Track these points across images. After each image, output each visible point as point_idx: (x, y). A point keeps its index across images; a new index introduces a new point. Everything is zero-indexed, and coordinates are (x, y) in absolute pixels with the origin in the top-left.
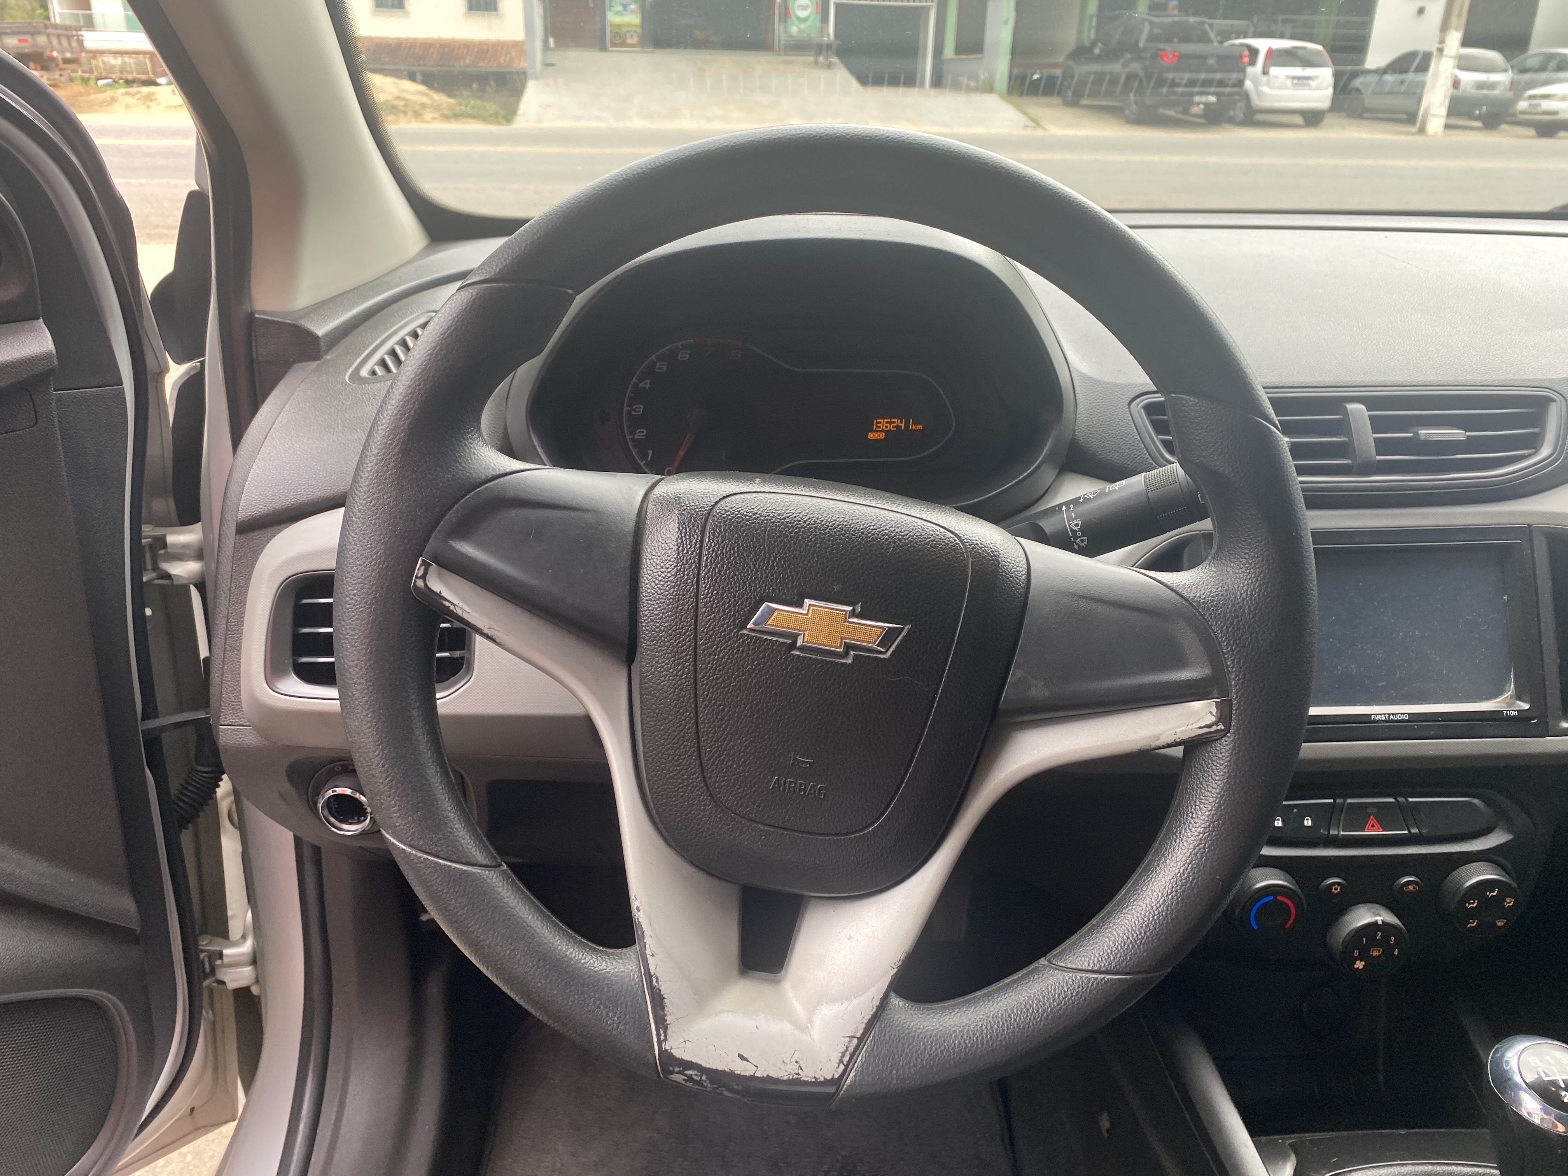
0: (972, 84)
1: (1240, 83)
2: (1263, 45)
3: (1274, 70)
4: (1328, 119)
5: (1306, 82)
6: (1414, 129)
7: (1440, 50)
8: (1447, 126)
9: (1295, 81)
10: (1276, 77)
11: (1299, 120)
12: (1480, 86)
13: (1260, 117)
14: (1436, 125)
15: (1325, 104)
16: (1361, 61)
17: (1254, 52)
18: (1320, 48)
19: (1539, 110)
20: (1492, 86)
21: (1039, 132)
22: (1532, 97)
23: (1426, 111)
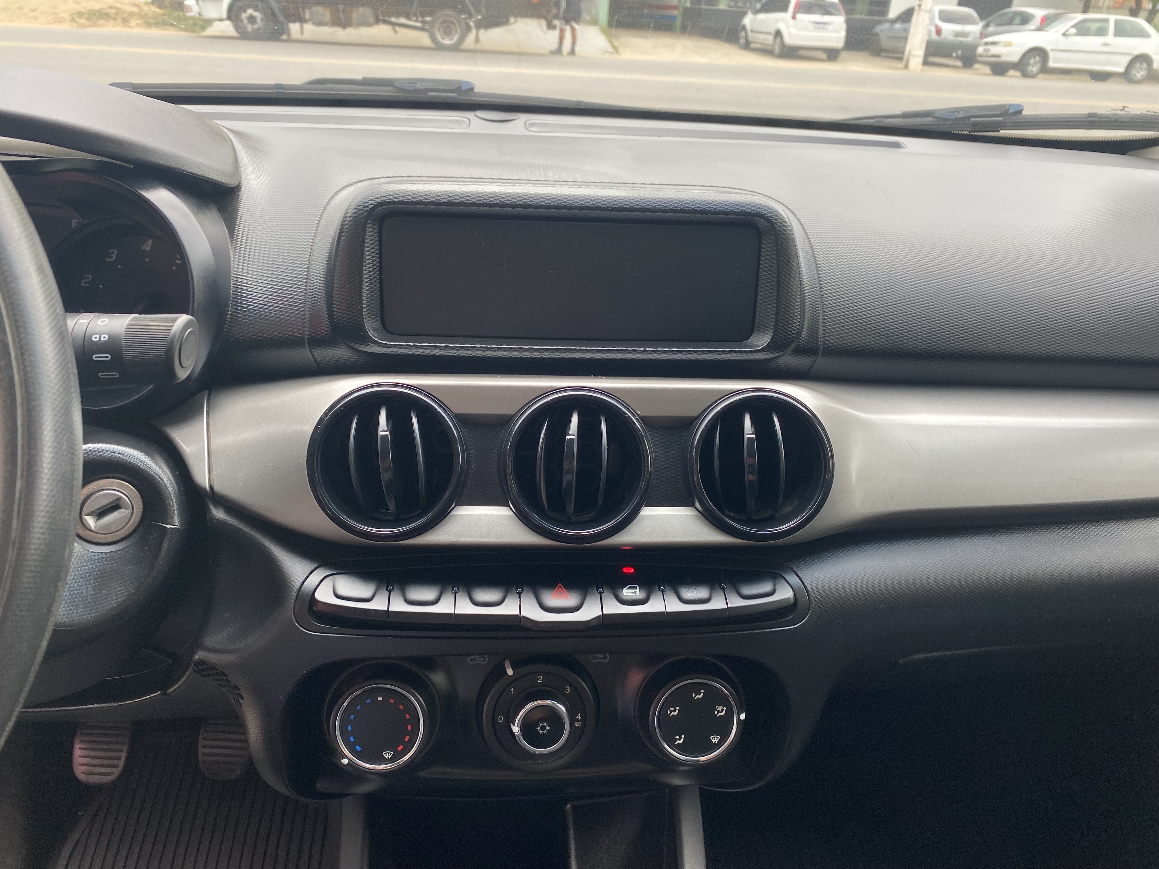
4: (844, 56)
5: (825, 26)
8: (924, 63)
9: (816, 25)
10: (802, 21)
11: (822, 55)
12: (957, 34)
14: (916, 62)
15: (841, 44)
20: (965, 35)
22: (986, 44)
23: (910, 52)
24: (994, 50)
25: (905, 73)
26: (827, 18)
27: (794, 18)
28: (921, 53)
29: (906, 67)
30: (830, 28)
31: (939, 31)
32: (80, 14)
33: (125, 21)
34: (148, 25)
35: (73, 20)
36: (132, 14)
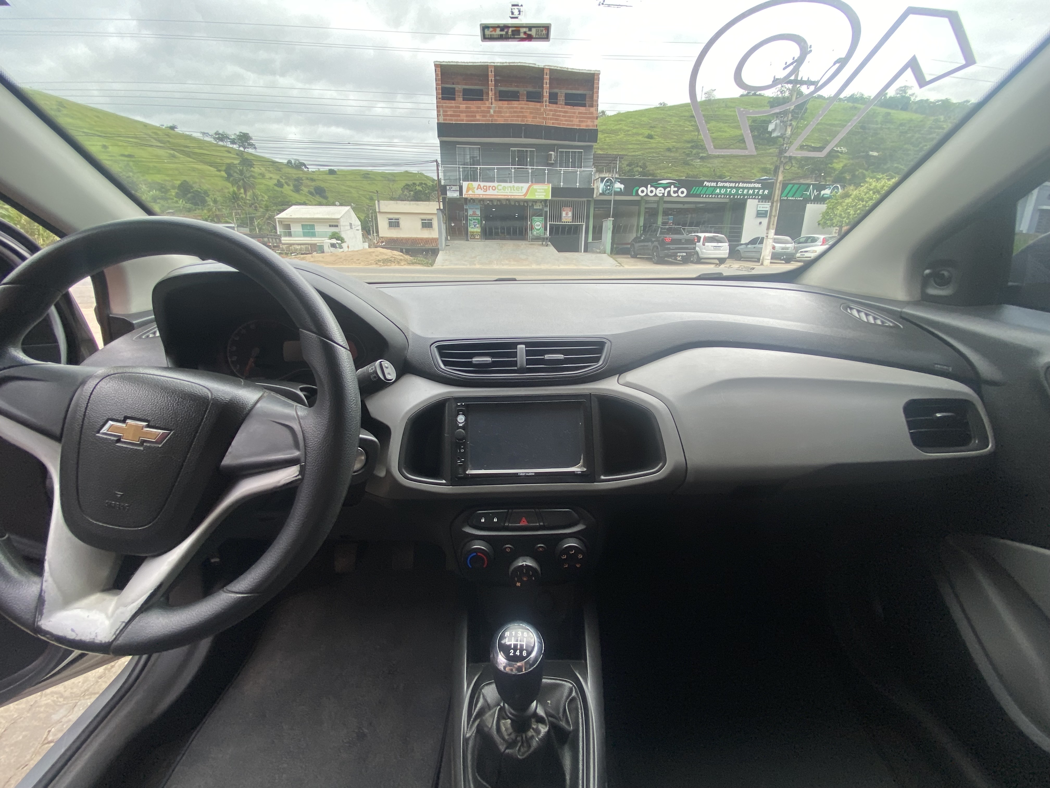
0: (598, 251)
1: (695, 248)
2: (702, 235)
3: (706, 244)
4: (728, 261)
5: (719, 248)
6: (760, 264)
7: (767, 236)
8: (771, 263)
9: (715, 248)
10: (708, 246)
11: (717, 262)
12: (783, 248)
13: (702, 261)
14: (767, 262)
15: (727, 256)
16: (740, 241)
17: (699, 238)
18: (723, 236)
19: (804, 256)
20: (787, 248)
21: (621, 268)
22: (801, 252)
23: (763, 258)
24: (806, 255)
25: (762, 267)
26: (720, 244)
27: (704, 245)
28: (769, 258)
29: (762, 264)
30: (722, 248)
31: (774, 248)
32: (379, 261)
33: (398, 263)
34: (409, 264)
35: (376, 263)
36: (401, 260)
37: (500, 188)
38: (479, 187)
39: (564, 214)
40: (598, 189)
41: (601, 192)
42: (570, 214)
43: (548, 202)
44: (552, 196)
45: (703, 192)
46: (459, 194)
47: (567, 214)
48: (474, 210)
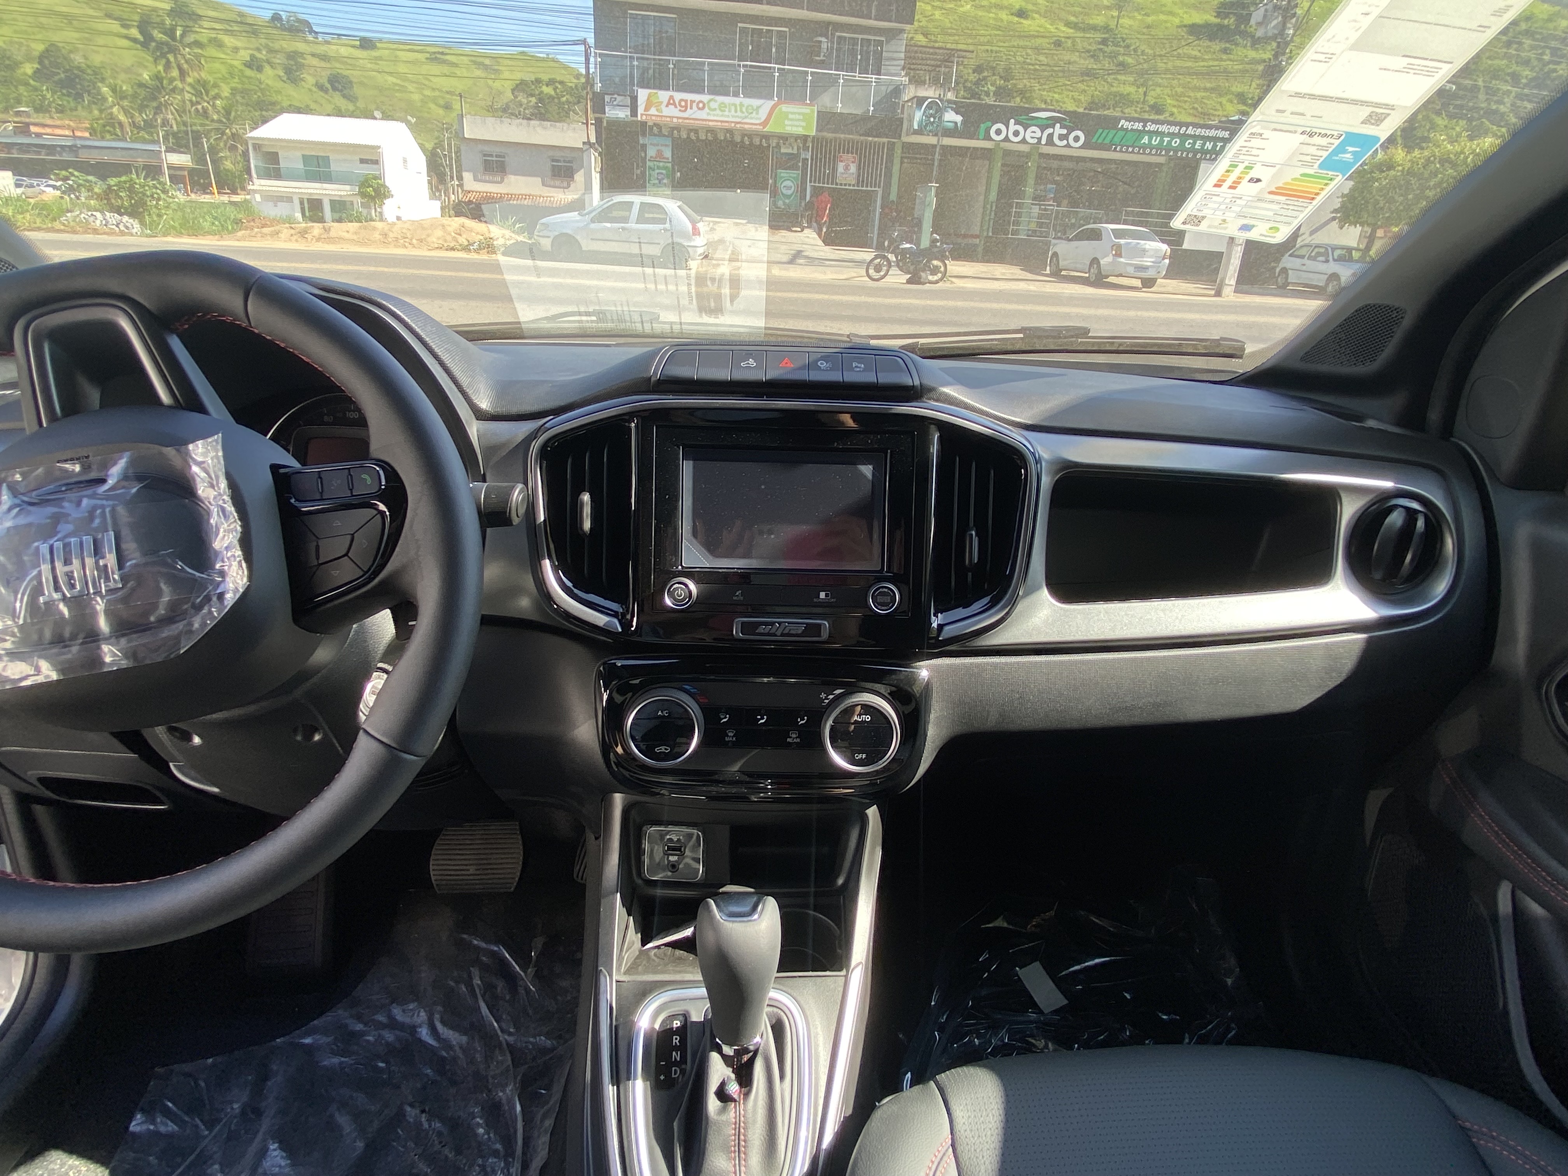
6: (1214, 292)
37: (713, 105)
38: (671, 102)
39: (841, 167)
40: (911, 121)
41: (916, 127)
42: (853, 168)
43: (810, 140)
44: (817, 130)
45: (1117, 140)
46: (629, 113)
47: (847, 168)
48: (660, 148)
